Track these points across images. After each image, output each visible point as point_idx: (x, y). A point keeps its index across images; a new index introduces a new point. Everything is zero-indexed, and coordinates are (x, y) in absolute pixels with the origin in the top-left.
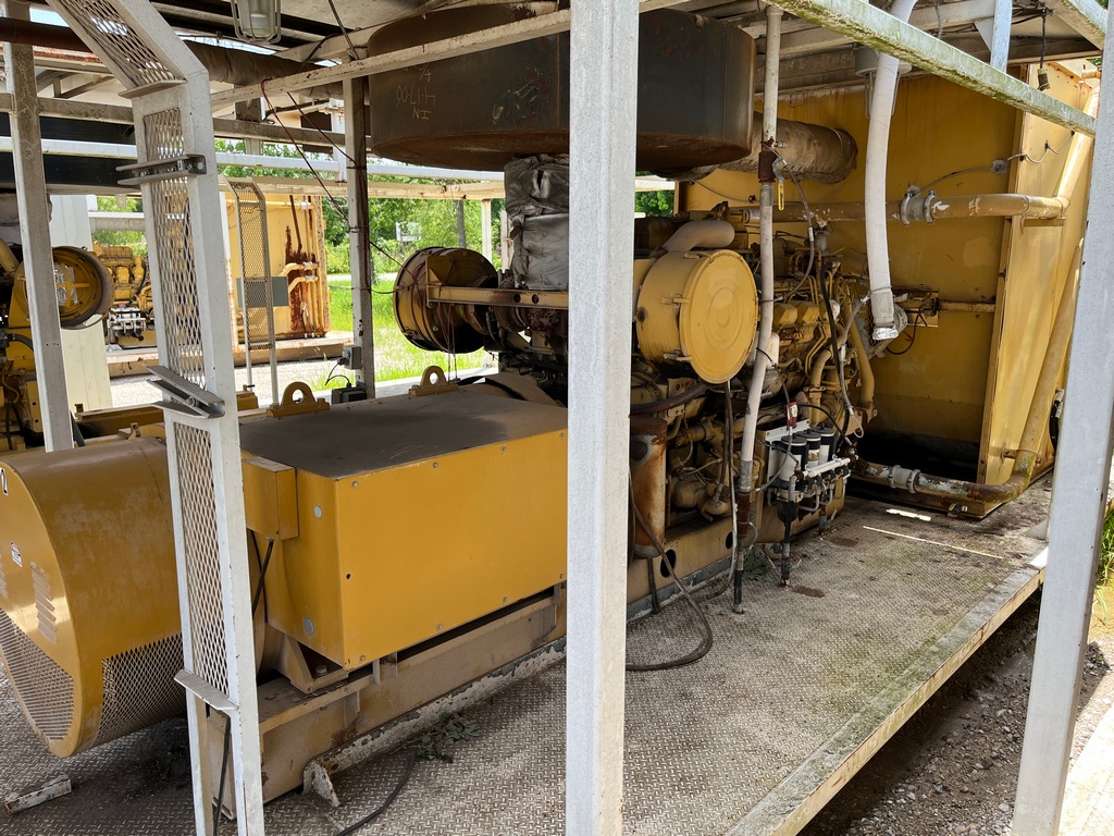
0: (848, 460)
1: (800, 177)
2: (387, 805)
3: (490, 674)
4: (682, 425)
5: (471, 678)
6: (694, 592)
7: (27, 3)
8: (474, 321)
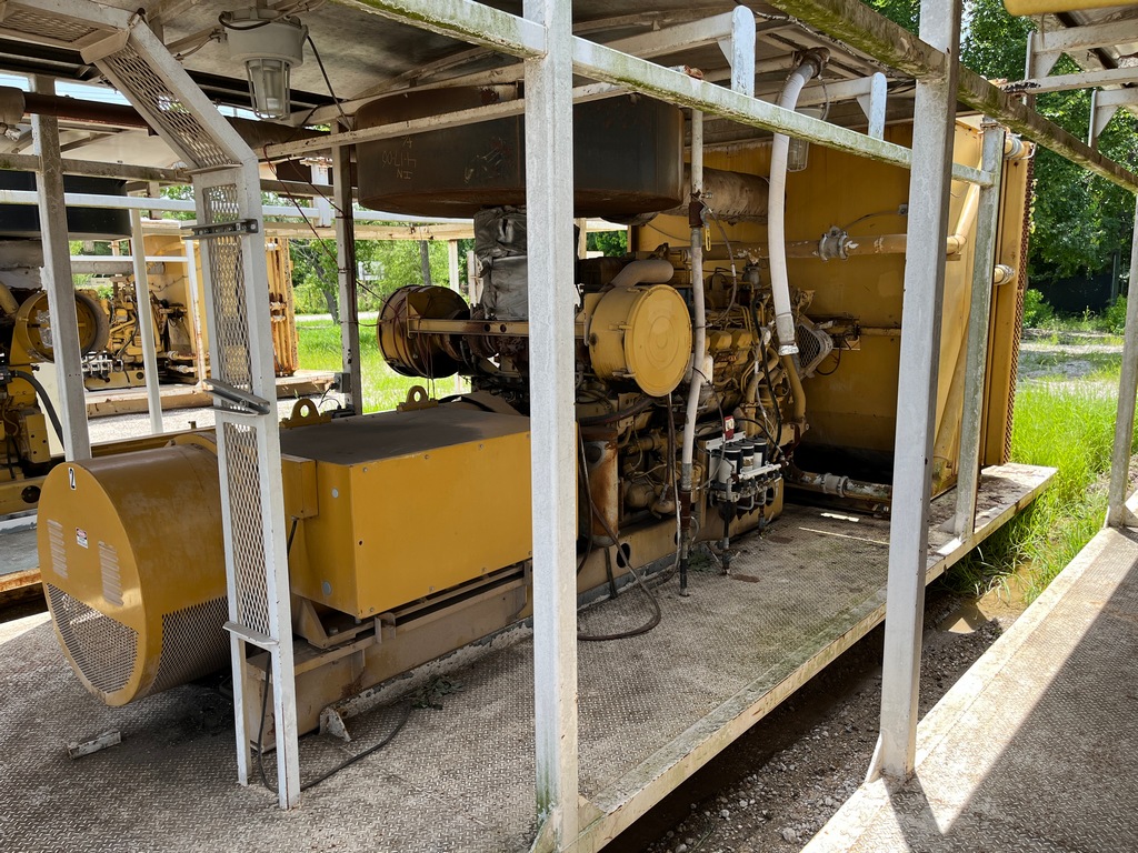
0: (779, 466)
1: (736, 220)
2: (390, 739)
3: (471, 644)
4: (632, 436)
5: (455, 646)
6: (646, 581)
7: (53, 77)
8: (450, 348)
